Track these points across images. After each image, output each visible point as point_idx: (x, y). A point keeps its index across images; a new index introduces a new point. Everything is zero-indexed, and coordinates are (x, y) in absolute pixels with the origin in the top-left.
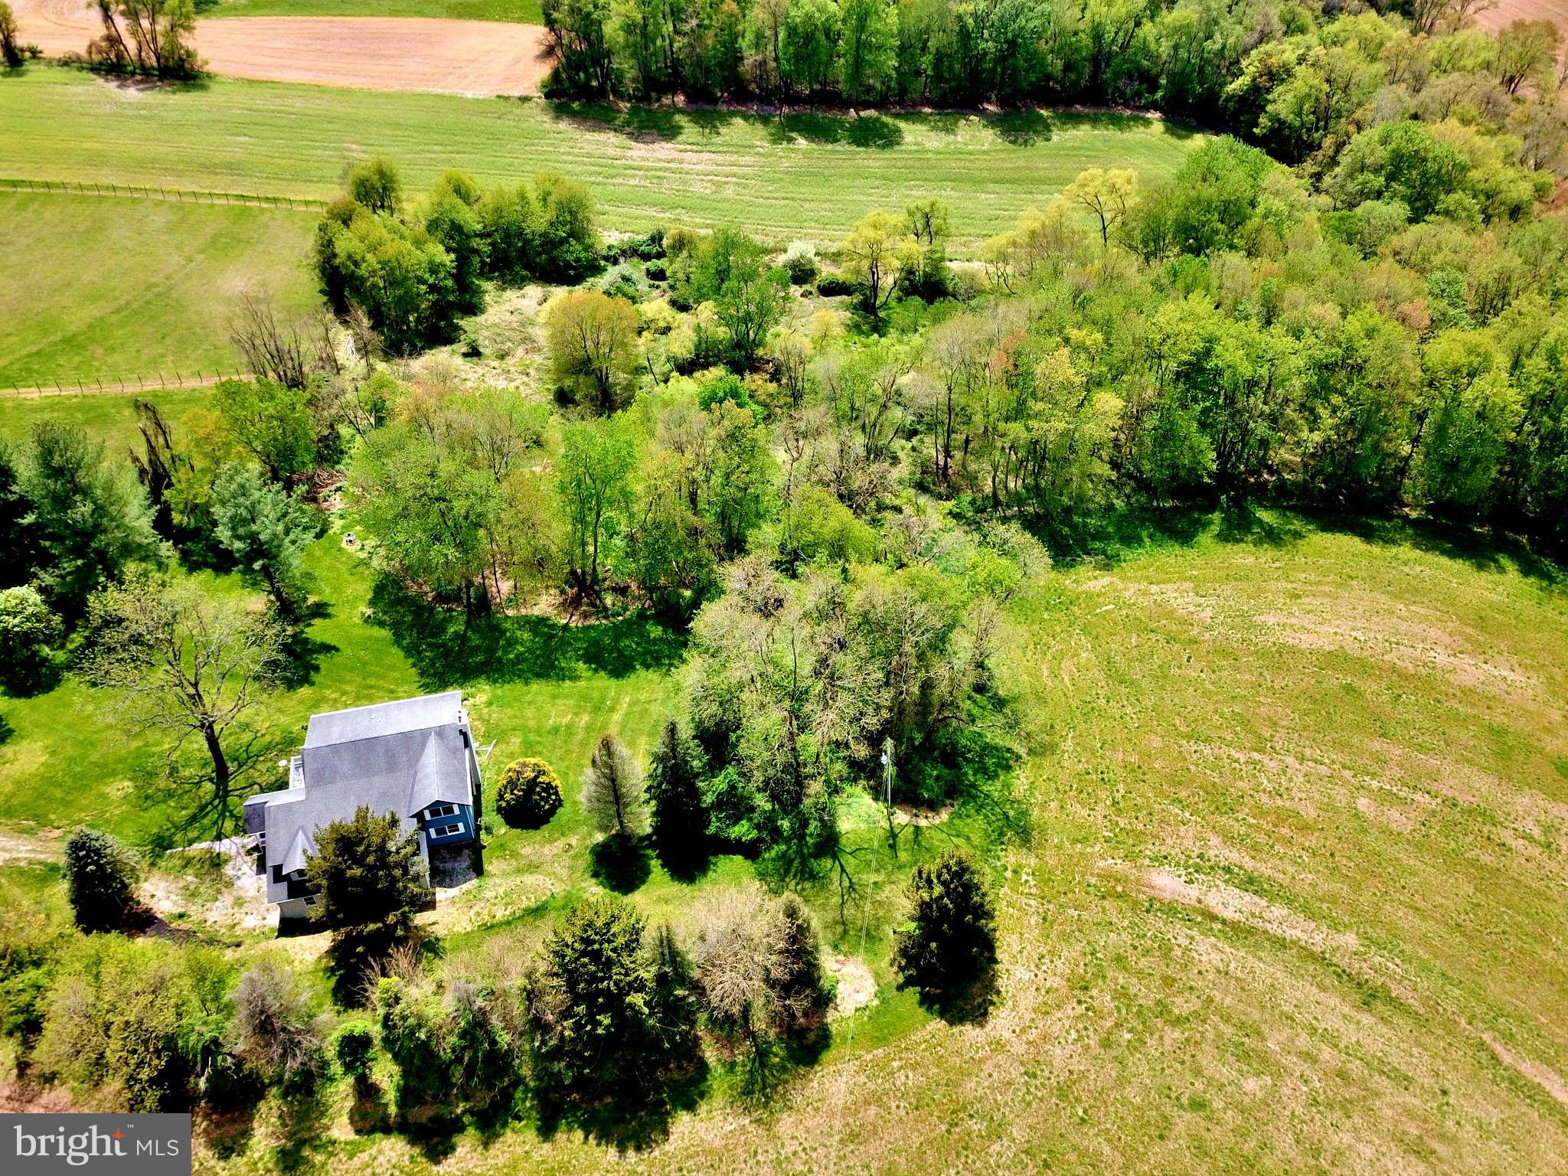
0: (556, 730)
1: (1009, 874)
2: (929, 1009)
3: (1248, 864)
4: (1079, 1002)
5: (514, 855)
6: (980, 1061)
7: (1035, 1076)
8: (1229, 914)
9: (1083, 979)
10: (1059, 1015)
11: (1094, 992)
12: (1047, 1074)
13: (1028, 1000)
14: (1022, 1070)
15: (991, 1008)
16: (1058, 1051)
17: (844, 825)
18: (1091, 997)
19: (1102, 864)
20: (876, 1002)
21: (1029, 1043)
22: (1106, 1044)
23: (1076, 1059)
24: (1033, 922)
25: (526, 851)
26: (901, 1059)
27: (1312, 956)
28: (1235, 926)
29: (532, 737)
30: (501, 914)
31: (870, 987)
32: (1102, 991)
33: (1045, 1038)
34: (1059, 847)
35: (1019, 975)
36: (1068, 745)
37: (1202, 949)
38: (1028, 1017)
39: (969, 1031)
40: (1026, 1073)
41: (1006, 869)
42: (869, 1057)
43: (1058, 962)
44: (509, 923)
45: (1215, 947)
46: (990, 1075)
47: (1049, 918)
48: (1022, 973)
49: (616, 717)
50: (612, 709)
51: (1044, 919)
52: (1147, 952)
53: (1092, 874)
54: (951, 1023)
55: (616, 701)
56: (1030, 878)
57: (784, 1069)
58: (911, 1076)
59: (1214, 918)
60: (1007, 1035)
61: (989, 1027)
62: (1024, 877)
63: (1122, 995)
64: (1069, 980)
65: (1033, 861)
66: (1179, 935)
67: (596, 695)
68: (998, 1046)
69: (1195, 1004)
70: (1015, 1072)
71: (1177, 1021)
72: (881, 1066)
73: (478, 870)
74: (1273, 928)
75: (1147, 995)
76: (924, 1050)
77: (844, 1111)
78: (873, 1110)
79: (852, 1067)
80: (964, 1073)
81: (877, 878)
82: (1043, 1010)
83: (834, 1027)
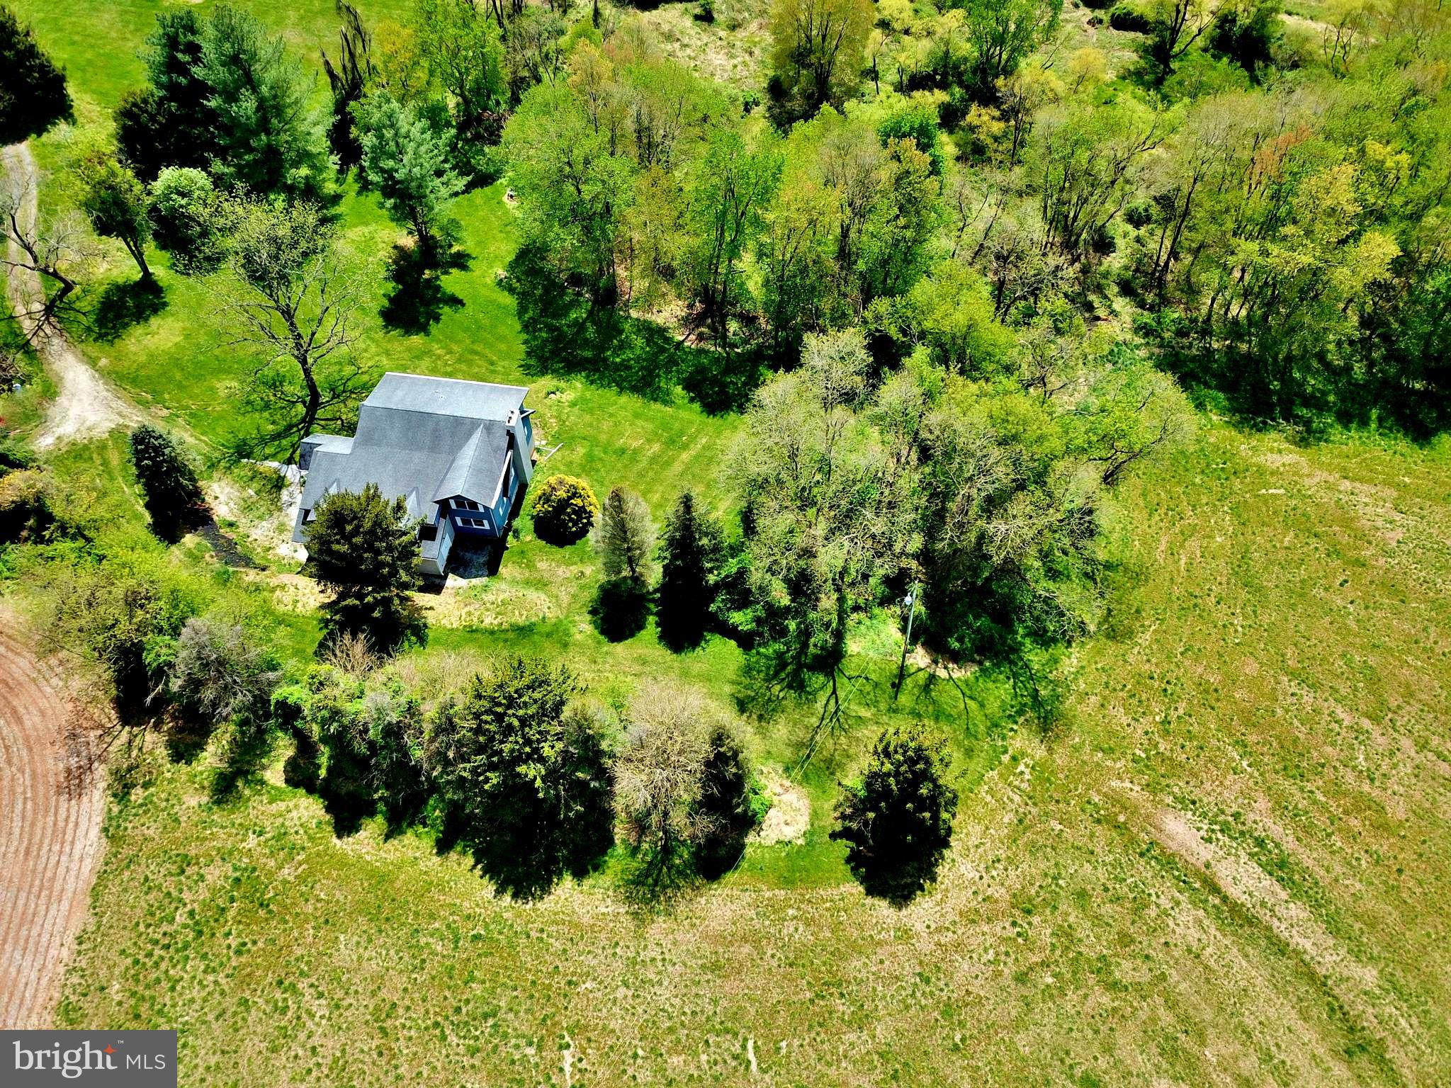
0: (623, 451)
1: (1006, 759)
2: (854, 870)
3: (1289, 844)
4: (1014, 924)
5: (530, 566)
6: (879, 943)
7: (928, 981)
8: (1235, 893)
9: (1030, 901)
10: (986, 929)
11: (1036, 920)
12: (941, 984)
13: (960, 900)
14: (918, 970)
15: (919, 893)
16: (966, 967)
17: (853, 646)
18: (1030, 924)
19: (1115, 784)
20: (801, 842)
21: (939, 944)
22: (1021, 978)
23: (981, 981)
24: (1006, 820)
25: (542, 565)
26: (799, 909)
27: (1312, 976)
28: (1235, 909)
29: (597, 452)
30: (490, 621)
31: (802, 824)
32: (1046, 921)
33: (958, 946)
34: (1076, 749)
35: (962, 869)
36: (1145, 639)
37: (1182, 919)
38: (950, 917)
39: (882, 907)
40: (920, 975)
41: (1005, 752)
42: (768, 894)
43: (1012, 873)
44: (492, 633)
45: (1199, 922)
46: (882, 962)
47: (1027, 822)
48: (967, 870)
49: (685, 456)
50: (685, 447)
51: (1020, 821)
52: (1117, 899)
53: (1098, 792)
54: (870, 892)
55: (693, 439)
56: (1027, 771)
57: (681, 873)
58: (801, 929)
59: (1215, 890)
60: (919, 927)
61: (904, 912)
62: (1021, 767)
63: (1066, 934)
64: (1014, 896)
65: (1040, 752)
66: (1164, 893)
67: (677, 426)
68: (905, 934)
69: (1144, 976)
70: (909, 969)
71: (1114, 986)
72: (776, 908)
73: (492, 570)
74: (1280, 928)
75: (1093, 943)
76: (828, 909)
77: (719, 939)
78: (747, 949)
79: (748, 897)
80: (856, 949)
81: (865, 713)
82: (971, 917)
83: (748, 851)
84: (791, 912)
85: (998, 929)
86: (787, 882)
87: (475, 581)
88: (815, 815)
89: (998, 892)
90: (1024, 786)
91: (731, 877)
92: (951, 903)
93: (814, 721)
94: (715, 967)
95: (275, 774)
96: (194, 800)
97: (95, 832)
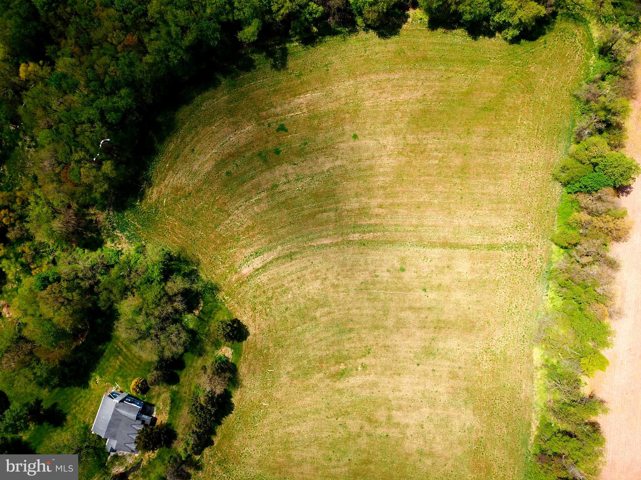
0: (120, 367)
1: (223, 301)
3: (252, 249)
5: (153, 396)
7: (264, 333)
8: (260, 266)
15: (248, 330)
16: (263, 325)
19: (233, 279)
23: (266, 323)
25: (154, 394)
26: (246, 355)
27: (277, 259)
28: (263, 267)
29: (120, 374)
30: (168, 408)
32: (258, 306)
33: (259, 325)
37: (262, 279)
40: (262, 334)
44: (171, 408)
45: (264, 276)
46: (259, 341)
49: (125, 350)
50: (121, 350)
52: (257, 290)
54: (246, 340)
57: (235, 377)
58: (250, 355)
59: (258, 269)
63: (261, 303)
69: (271, 291)
70: (261, 336)
71: (272, 298)
72: (245, 359)
73: (152, 405)
74: (268, 260)
76: (247, 349)
77: (249, 372)
78: (252, 367)
79: (242, 364)
80: (255, 346)
81: (207, 328)
82: (254, 321)
85: (257, 316)
86: (240, 355)
87: (155, 410)
88: (228, 346)
89: (251, 314)
90: (230, 299)
91: (237, 366)
92: (251, 324)
93: (207, 340)
95: (198, 457)
96: (200, 474)
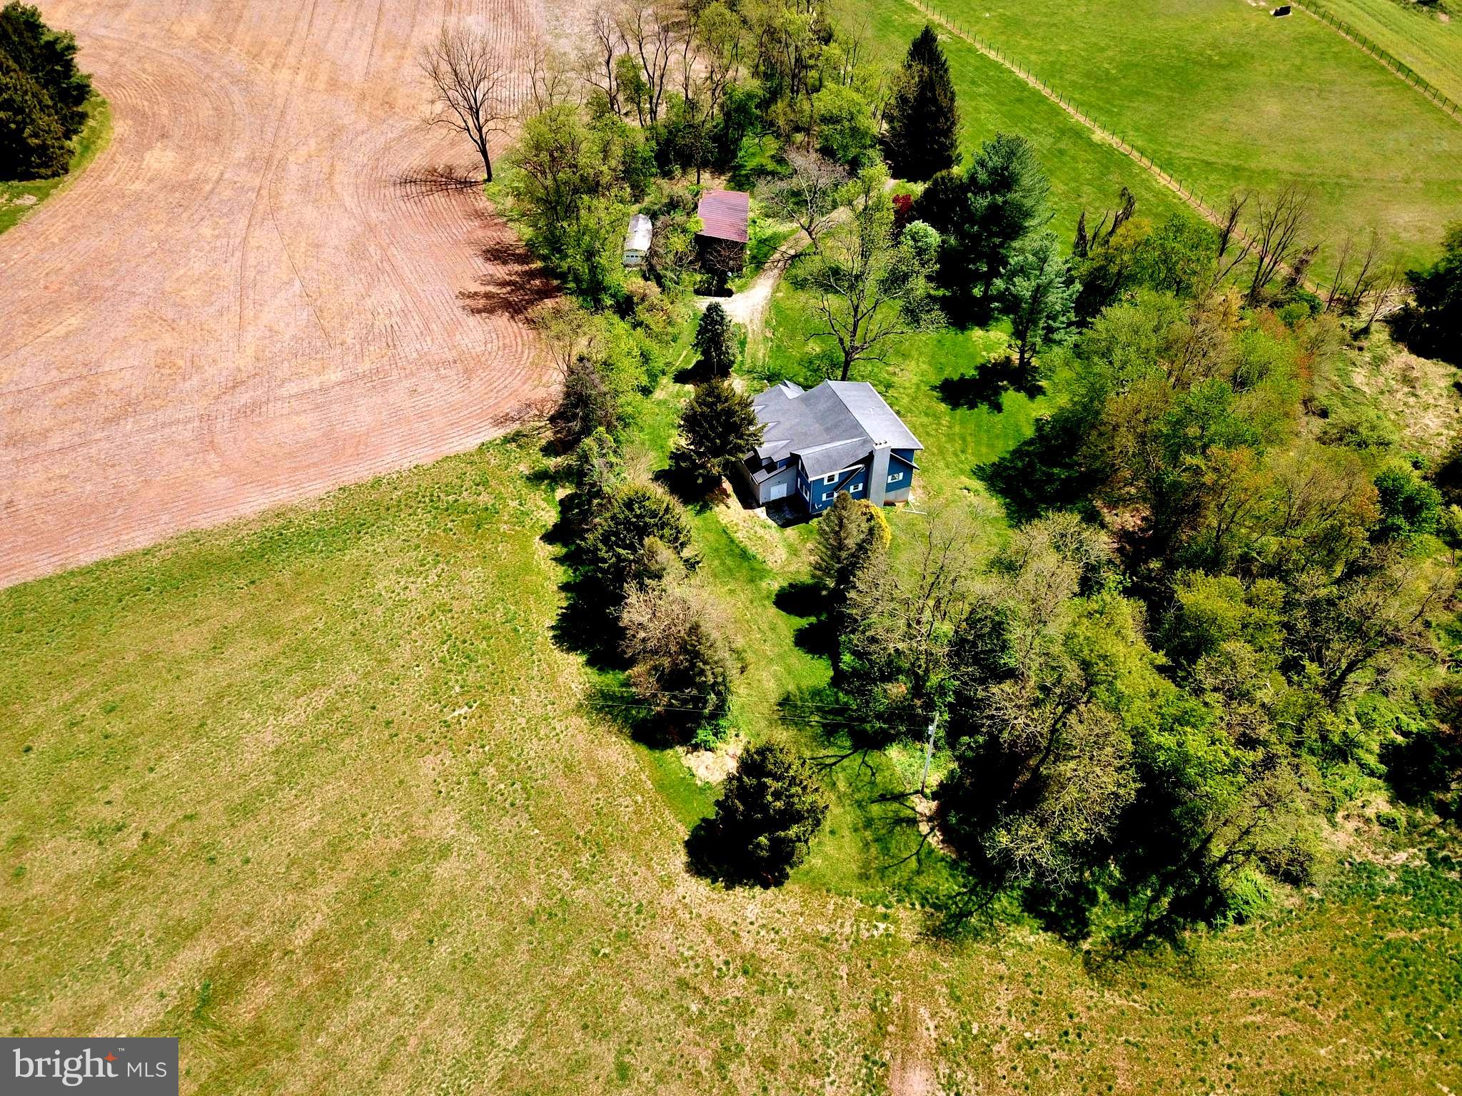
2: (698, 828)
4: (727, 963)
5: (802, 540)
6: (649, 867)
7: (638, 912)
9: (757, 970)
10: (709, 942)
11: (741, 980)
12: (642, 923)
13: (722, 914)
14: (644, 902)
17: (894, 752)
18: (735, 976)
19: (925, 1014)
20: (699, 783)
21: (674, 910)
22: (683, 984)
23: (662, 953)
24: (820, 927)
30: (740, 536)
31: (713, 778)
34: (935, 967)
35: (750, 907)
36: (1112, 998)
38: (702, 911)
39: (681, 858)
40: (641, 905)
41: (887, 907)
42: (643, 777)
43: (772, 947)
46: (635, 874)
47: (830, 945)
48: (752, 910)
51: (827, 940)
52: (805, 1045)
53: (904, 999)
56: (881, 931)
60: (680, 891)
61: (686, 876)
62: (882, 926)
63: (744, 1010)
64: (753, 956)
65: (907, 937)
66: (839, 1088)
68: (668, 883)
70: (641, 895)
71: (720, 1066)
75: (749, 1035)
83: (670, 752)
84: (639, 798)
85: (715, 952)
87: (768, 520)
88: (723, 783)
89: (747, 943)
90: (864, 933)
91: (643, 750)
92: (716, 907)
94: (569, 767)
95: (561, 493)
96: (524, 469)
97: (479, 441)
